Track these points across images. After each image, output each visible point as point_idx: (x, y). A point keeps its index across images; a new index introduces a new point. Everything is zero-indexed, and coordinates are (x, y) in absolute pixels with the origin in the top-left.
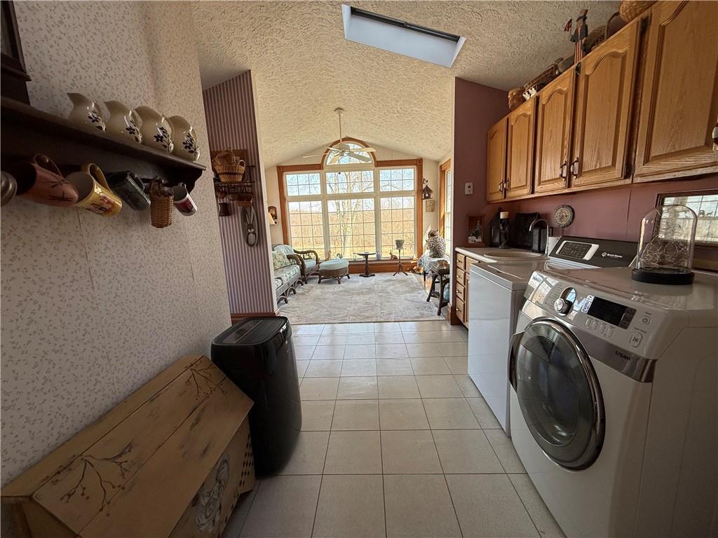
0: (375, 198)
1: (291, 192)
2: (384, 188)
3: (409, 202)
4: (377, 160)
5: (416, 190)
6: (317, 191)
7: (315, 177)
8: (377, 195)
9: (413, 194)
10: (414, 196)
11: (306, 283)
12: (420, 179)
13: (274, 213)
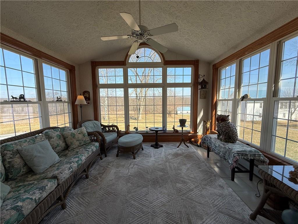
0: (163, 87)
1: (102, 81)
2: (170, 80)
3: (187, 92)
4: (166, 60)
5: (193, 82)
6: (120, 81)
7: (120, 71)
8: (165, 85)
9: (191, 86)
10: (191, 87)
11: (106, 156)
12: (196, 75)
13: (88, 96)
